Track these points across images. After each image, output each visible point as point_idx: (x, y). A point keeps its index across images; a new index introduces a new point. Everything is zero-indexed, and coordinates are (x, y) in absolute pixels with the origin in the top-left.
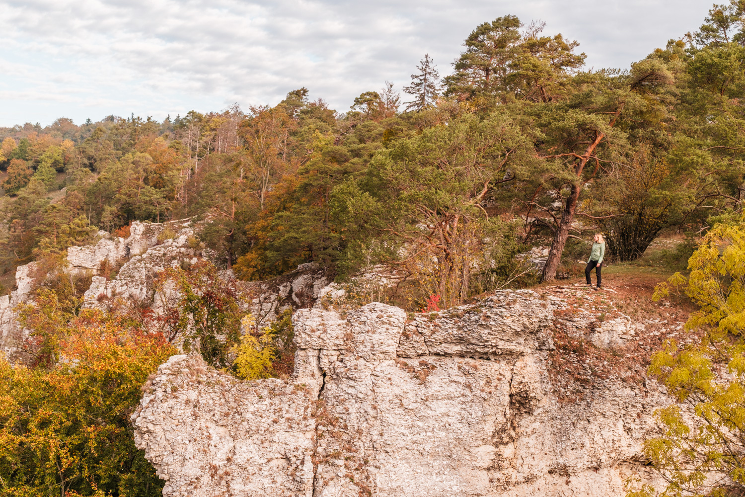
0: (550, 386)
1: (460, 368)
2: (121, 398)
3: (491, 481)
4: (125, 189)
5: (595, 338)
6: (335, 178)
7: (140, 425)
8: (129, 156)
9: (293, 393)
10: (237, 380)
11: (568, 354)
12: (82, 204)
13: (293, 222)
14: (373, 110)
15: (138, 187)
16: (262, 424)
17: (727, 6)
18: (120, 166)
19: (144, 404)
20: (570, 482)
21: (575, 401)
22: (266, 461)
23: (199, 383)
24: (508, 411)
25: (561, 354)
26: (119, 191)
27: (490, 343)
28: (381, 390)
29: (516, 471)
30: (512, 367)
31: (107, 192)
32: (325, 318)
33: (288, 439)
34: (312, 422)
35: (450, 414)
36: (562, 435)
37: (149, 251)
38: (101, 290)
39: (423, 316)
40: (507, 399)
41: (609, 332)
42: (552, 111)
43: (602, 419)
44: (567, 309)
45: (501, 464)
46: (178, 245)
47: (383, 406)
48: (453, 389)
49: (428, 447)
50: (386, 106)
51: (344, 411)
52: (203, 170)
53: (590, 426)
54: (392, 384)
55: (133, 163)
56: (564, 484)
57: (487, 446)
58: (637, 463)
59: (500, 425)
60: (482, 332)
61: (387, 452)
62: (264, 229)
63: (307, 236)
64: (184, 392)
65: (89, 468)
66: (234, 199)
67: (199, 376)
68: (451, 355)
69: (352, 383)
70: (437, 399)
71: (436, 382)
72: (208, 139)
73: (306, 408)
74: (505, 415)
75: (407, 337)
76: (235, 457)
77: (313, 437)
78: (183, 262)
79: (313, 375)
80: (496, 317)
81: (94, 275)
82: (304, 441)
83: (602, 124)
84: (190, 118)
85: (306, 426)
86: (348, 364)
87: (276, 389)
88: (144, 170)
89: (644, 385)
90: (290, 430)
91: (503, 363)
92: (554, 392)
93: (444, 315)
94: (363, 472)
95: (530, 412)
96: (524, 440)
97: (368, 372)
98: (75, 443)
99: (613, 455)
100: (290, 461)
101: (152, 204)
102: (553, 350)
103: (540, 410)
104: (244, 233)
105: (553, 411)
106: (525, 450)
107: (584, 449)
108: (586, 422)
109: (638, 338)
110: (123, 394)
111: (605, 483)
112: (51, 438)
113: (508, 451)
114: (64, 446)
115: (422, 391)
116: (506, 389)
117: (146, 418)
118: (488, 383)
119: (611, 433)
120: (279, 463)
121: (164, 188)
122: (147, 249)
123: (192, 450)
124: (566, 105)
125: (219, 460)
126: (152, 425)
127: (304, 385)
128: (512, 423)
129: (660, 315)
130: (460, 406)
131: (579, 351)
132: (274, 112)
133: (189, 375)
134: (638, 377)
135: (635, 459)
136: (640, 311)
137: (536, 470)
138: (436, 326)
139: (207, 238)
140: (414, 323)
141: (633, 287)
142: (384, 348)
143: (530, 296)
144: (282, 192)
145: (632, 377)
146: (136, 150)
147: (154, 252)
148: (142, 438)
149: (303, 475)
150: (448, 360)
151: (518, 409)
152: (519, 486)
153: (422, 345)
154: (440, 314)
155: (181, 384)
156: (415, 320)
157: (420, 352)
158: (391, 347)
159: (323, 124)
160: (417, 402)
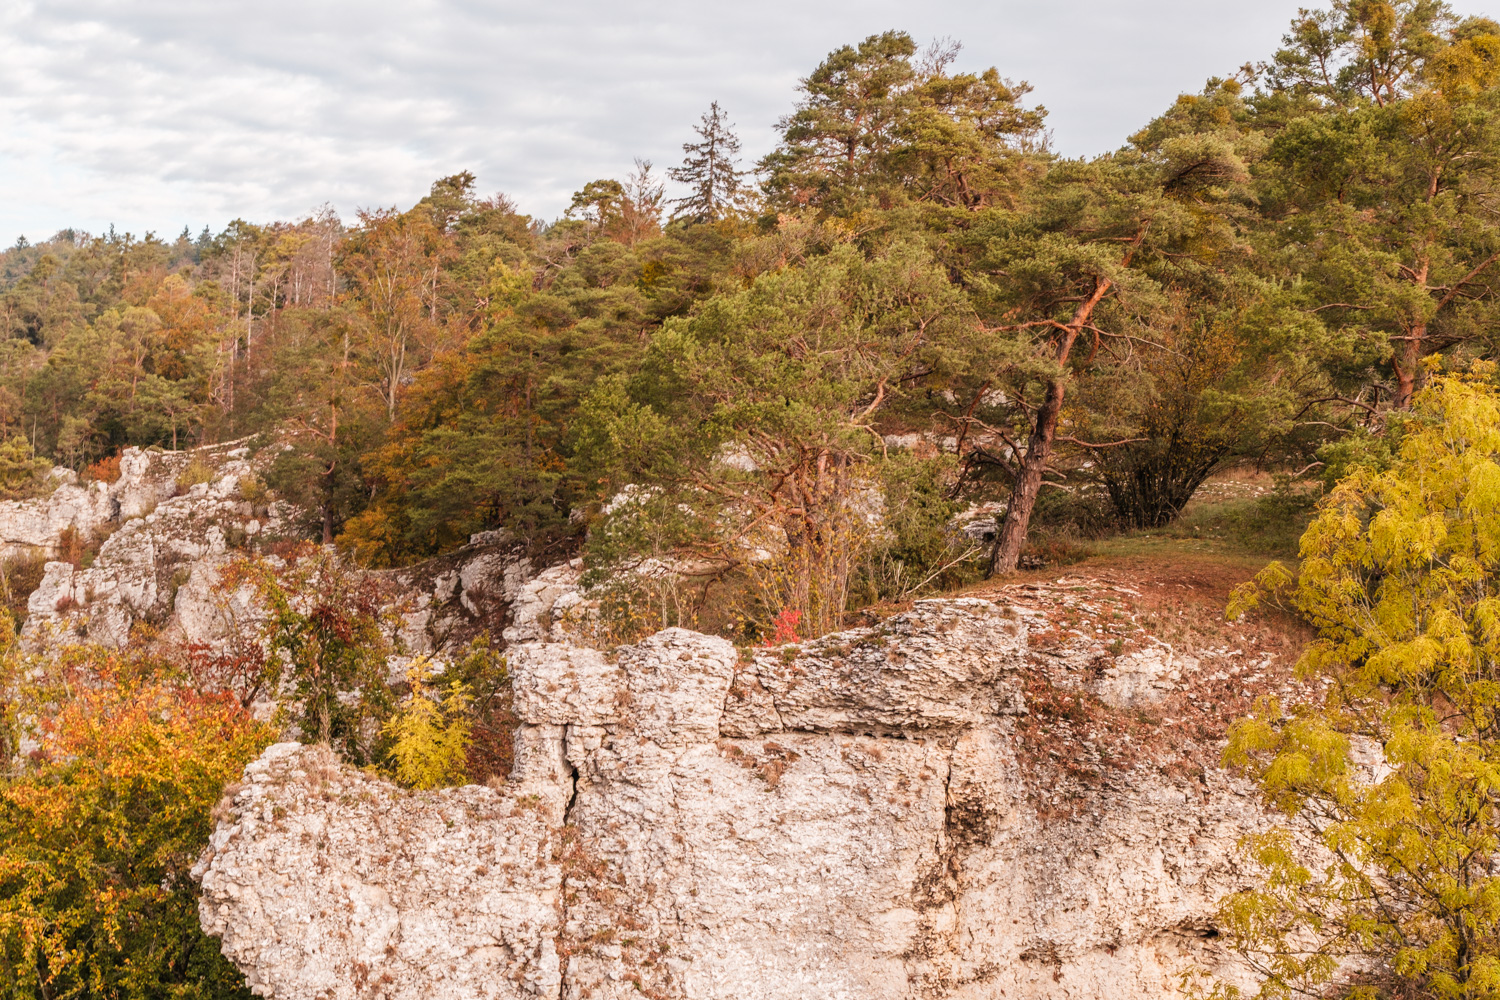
0: (1021, 788)
1: (845, 756)
2: (168, 831)
3: (911, 979)
4: (105, 382)
5: (1105, 688)
6: (545, 360)
7: (211, 887)
8: (112, 314)
9: (514, 814)
10: (402, 791)
11: (1054, 722)
12: (17, 413)
13: (461, 449)
14: (611, 216)
15: (131, 377)
16: (454, 878)
17: (1326, 12)
18: (93, 334)
19: (219, 845)
20: (1061, 975)
21: (1070, 813)
22: (464, 951)
23: (327, 798)
24: (943, 841)
25: (1040, 722)
26: (92, 385)
27: (904, 706)
28: (691, 804)
29: (958, 958)
30: (949, 753)
31: (69, 388)
32: (574, 662)
33: (508, 906)
34: (555, 872)
35: (829, 849)
36: (1044, 884)
37: (160, 508)
38: (64, 590)
39: (769, 654)
40: (941, 816)
41: (1131, 677)
42: (1007, 237)
43: (1122, 849)
44: (1048, 632)
45: (931, 944)
46: (219, 496)
47: (694, 836)
48: (833, 799)
49: (787, 916)
50: (636, 209)
51: (618, 848)
52: (266, 340)
53: (1099, 865)
54: (711, 792)
55: (121, 328)
56: (1051, 981)
57: (904, 911)
58: (1189, 934)
59: (928, 869)
60: (889, 684)
61: (705, 928)
62: (398, 461)
63: (490, 478)
64: (298, 819)
65: (103, 974)
66: (335, 402)
67: (325, 785)
68: (826, 731)
69: (632, 791)
70: (802, 818)
71: (800, 785)
72: (273, 278)
73: (542, 844)
74: (937, 849)
75: (741, 698)
76: (402, 946)
77: (556, 901)
78: (229, 530)
79: (553, 778)
80: (917, 654)
81: (48, 560)
82: (537, 909)
83: (1110, 262)
84: (233, 234)
85: (543, 880)
86: (624, 753)
87: (481, 807)
88: (144, 343)
89: (1202, 780)
90: (511, 889)
91: (931, 746)
92: (1030, 798)
93: (812, 651)
94: (658, 969)
95: (984, 842)
96: (974, 895)
97: (665, 769)
98: (75, 924)
99: (1144, 919)
100: (512, 950)
101: (161, 411)
102: (1023, 714)
103: (1004, 836)
104: (357, 470)
105: (1029, 837)
106: (977, 916)
107: (1088, 910)
108: (1092, 856)
109: (1186, 687)
110: (172, 823)
111: (1128, 975)
112: (25, 915)
113: (942, 919)
114: (51, 932)
115: (773, 805)
116: (938, 797)
117: (222, 873)
118: (903, 785)
119: (1140, 877)
120: (490, 955)
121: (185, 377)
122: (156, 505)
123: (317, 936)
124: (1035, 225)
125: (370, 952)
126: (235, 887)
127: (535, 797)
128: (951, 863)
129: (1228, 639)
130: (848, 833)
131: (1075, 715)
132: (406, 221)
133: (307, 784)
134: (1190, 765)
135: (1186, 926)
136: (1189, 632)
137: (997, 955)
138: (796, 673)
139: (280, 481)
140: (752, 668)
141: (1171, 583)
142: (696, 720)
143: (983, 612)
144: (433, 386)
145: (1179, 765)
146: (123, 301)
147: (171, 510)
148: (215, 912)
149: (539, 978)
150: (820, 741)
151: (962, 836)
152: (965, 987)
153: (770, 712)
154: (804, 647)
155: (291, 801)
156: (754, 662)
157: (765, 726)
158: (709, 717)
159: (507, 244)
160: (762, 826)
